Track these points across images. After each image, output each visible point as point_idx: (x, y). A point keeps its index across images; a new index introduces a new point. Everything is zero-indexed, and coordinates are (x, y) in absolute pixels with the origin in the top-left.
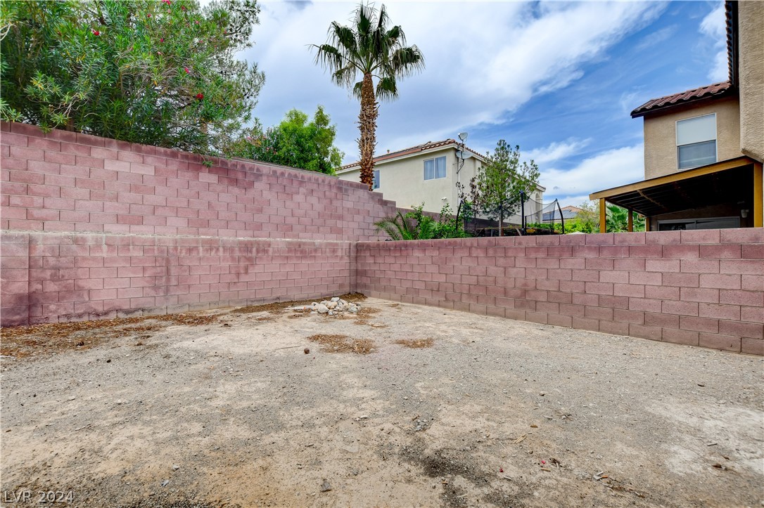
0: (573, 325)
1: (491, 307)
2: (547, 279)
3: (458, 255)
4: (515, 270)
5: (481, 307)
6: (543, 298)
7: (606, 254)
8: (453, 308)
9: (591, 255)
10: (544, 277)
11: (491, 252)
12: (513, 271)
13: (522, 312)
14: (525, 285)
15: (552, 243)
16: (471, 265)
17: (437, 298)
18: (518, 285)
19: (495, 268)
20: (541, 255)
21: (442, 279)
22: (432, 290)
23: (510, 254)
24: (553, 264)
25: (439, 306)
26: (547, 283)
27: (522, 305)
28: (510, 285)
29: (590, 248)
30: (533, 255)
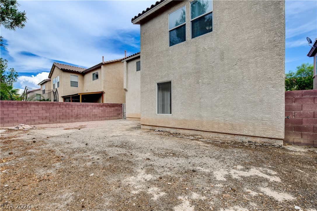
0: (88, 121)
1: (68, 120)
2: (83, 112)
3: (55, 107)
4: (75, 110)
5: (64, 121)
6: (82, 116)
7: (94, 107)
8: (53, 123)
9: (91, 107)
10: (82, 112)
11: (67, 106)
12: (74, 111)
13: (76, 120)
14: (77, 114)
15: (84, 104)
16: (60, 110)
17: (45, 121)
18: (76, 114)
19: (69, 110)
20: (81, 107)
21: (48, 115)
22: (43, 119)
23: (73, 106)
24: (84, 109)
25: (46, 124)
26: (83, 113)
27: (77, 119)
28: (73, 114)
29: (91, 106)
30: (79, 107)
